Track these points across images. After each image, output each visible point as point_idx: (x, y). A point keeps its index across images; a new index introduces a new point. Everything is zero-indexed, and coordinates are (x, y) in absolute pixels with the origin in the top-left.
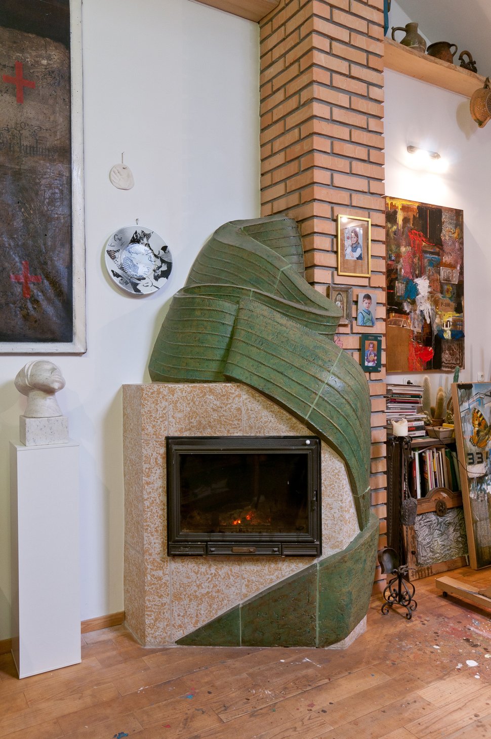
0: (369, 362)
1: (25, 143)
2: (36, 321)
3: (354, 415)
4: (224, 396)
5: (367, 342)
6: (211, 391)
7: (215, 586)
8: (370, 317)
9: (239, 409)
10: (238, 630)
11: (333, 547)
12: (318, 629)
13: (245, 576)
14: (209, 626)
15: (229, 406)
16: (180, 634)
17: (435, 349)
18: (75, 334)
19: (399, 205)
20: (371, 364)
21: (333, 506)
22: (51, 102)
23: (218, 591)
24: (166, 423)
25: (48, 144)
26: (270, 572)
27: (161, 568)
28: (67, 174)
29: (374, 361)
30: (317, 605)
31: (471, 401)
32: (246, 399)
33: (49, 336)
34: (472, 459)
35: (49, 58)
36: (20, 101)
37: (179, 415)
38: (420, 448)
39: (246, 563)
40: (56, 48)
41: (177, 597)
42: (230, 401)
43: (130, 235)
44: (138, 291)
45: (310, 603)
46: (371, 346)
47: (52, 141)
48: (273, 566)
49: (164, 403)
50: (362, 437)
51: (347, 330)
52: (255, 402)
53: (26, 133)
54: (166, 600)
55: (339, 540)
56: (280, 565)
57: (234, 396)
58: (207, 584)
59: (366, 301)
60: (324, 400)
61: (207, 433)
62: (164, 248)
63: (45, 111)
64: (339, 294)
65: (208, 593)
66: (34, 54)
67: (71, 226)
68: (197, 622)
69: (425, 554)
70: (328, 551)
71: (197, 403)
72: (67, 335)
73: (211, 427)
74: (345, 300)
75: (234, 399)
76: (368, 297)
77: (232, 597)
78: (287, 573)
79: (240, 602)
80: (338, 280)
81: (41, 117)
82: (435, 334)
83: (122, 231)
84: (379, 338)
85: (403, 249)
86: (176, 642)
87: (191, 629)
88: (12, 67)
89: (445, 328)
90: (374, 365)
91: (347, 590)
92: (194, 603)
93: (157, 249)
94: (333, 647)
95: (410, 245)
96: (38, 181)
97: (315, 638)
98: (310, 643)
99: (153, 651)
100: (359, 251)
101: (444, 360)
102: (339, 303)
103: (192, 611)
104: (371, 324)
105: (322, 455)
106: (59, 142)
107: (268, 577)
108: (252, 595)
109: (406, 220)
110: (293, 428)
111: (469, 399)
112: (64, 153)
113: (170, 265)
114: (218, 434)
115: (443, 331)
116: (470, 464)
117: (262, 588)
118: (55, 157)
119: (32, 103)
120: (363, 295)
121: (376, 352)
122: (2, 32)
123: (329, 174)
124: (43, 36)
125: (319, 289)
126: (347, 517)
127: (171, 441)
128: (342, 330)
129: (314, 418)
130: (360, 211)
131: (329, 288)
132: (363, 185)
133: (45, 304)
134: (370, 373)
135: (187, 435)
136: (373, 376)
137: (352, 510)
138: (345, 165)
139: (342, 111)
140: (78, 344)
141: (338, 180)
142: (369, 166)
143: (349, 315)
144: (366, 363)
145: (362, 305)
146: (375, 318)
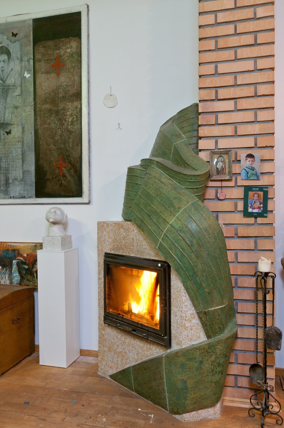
0: (254, 209)
1: (60, 95)
2: (65, 187)
3: (189, 249)
4: (127, 230)
5: (251, 193)
6: (122, 227)
7: (124, 349)
8: (254, 172)
9: (133, 239)
10: (132, 381)
11: (178, 344)
12: (167, 400)
13: (136, 348)
14: (121, 372)
15: (129, 236)
16: (111, 372)
18: (83, 193)
20: (256, 211)
21: (177, 314)
22: (72, 70)
23: (125, 353)
24: (106, 245)
25: (71, 93)
26: (147, 349)
27: (104, 329)
28: (79, 107)
29: (259, 208)
30: (165, 381)
32: (136, 233)
33: (71, 195)
35: (71, 47)
36: (58, 75)
37: (110, 240)
39: (137, 339)
40: (74, 41)
41: (110, 349)
42: (130, 233)
45: (162, 378)
46: (256, 195)
47: (73, 91)
48: (148, 346)
49: (105, 233)
50: (200, 266)
51: (232, 184)
52: (140, 235)
53: (61, 90)
54: (106, 349)
55: (180, 340)
56: (152, 346)
57: (131, 230)
58: (120, 346)
59: (249, 159)
60: (166, 236)
61: (120, 253)
63: (69, 76)
64: (221, 156)
65: (121, 352)
66: (64, 48)
67: (81, 134)
68: (117, 368)
70: (175, 347)
71: (117, 234)
72: (79, 193)
73: (122, 249)
74: (227, 161)
75: (131, 232)
76: (250, 156)
77: (131, 359)
78: (155, 354)
79: (134, 364)
81: (67, 80)
84: (264, 189)
86: (110, 376)
87: (114, 371)
88: (55, 59)
90: (260, 211)
91: (181, 378)
92: (116, 356)
94: (177, 417)
96: (66, 114)
97: (167, 405)
98: (165, 407)
102: (221, 163)
103: (115, 360)
104: (256, 178)
105: (171, 276)
106: (76, 90)
107: (146, 352)
110: (157, 254)
112: (78, 96)
114: (124, 254)
117: (145, 359)
118: (74, 99)
119: (63, 74)
120: (246, 155)
121: (262, 201)
122: (50, 43)
123: (213, 66)
124: (68, 37)
125: (203, 155)
126: (188, 324)
127: (107, 255)
128: (225, 184)
129: (161, 248)
130: (245, 88)
131: (213, 153)
132: (249, 65)
133: (69, 177)
134: (256, 218)
135: (112, 252)
136: (260, 220)
137: (196, 321)
138: (229, 55)
139: (227, 13)
140: (85, 199)
141: (223, 68)
142: (256, 48)
143: (230, 172)
144: (250, 210)
145: (246, 163)
146: (259, 172)
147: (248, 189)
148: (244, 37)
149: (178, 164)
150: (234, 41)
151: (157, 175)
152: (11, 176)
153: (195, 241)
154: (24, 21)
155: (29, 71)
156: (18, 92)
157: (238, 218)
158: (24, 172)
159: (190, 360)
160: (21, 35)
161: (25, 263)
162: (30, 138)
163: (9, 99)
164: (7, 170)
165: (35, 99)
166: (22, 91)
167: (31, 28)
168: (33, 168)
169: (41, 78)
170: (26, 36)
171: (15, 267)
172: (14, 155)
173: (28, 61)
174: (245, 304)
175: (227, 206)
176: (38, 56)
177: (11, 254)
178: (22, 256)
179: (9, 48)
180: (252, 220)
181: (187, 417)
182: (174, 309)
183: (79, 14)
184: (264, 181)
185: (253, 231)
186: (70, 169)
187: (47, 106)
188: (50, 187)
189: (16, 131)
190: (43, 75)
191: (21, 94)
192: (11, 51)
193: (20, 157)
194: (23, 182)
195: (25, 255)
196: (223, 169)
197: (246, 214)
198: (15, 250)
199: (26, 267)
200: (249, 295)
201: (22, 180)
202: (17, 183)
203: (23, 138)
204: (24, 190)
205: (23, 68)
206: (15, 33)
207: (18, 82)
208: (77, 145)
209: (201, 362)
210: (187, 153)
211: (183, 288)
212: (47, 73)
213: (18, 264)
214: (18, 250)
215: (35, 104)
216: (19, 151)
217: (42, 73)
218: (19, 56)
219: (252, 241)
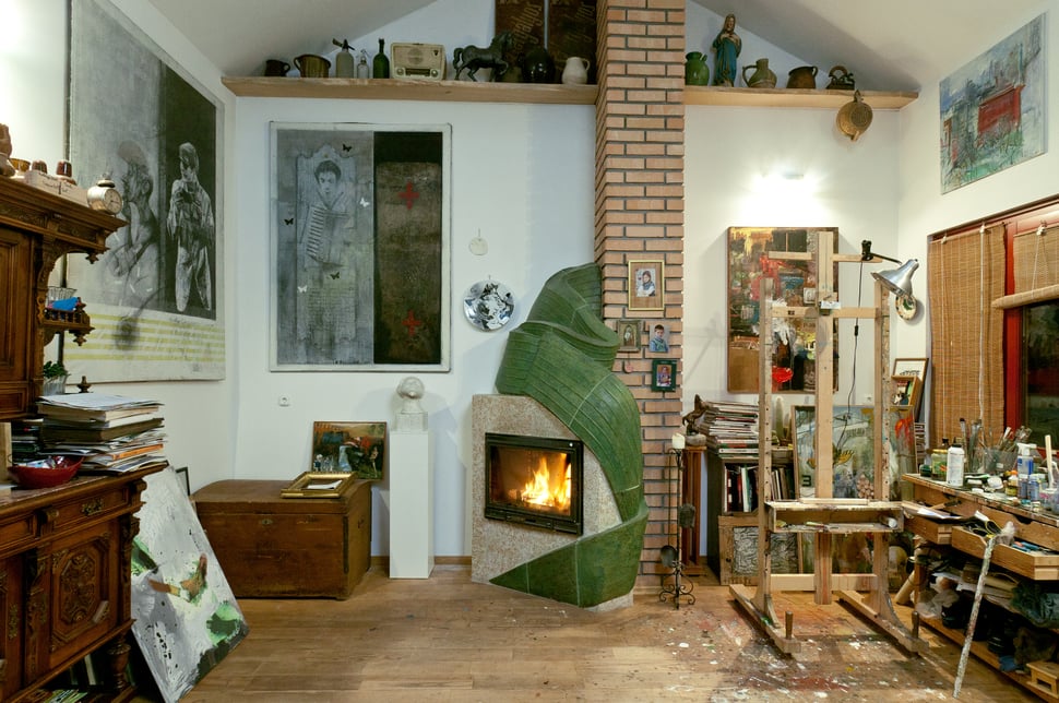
0: (662, 383)
1: (412, 234)
2: (417, 351)
3: (608, 426)
4: (521, 406)
5: (659, 366)
6: (513, 402)
7: (514, 545)
8: (663, 344)
10: (527, 582)
11: (591, 530)
12: (579, 593)
13: (533, 541)
14: (509, 573)
15: (524, 413)
16: (492, 576)
17: (795, 371)
18: (442, 359)
19: (747, 233)
20: (664, 385)
21: (590, 497)
22: (429, 204)
23: (515, 549)
24: (486, 423)
25: (427, 233)
26: (549, 541)
27: (482, 526)
28: (438, 250)
29: (667, 382)
30: (577, 573)
31: (813, 423)
32: (535, 409)
33: (426, 361)
34: (810, 481)
35: (428, 175)
36: (410, 207)
37: (493, 418)
38: (749, 465)
40: (434, 168)
41: (491, 548)
42: (525, 410)
43: (483, 287)
44: (486, 327)
45: (572, 570)
46: (665, 369)
47: (429, 230)
48: (550, 537)
49: (485, 409)
50: (618, 444)
51: (640, 356)
52: (541, 411)
53: (413, 228)
54: (484, 549)
56: (555, 536)
57: (527, 406)
58: (508, 543)
59: (658, 331)
60: (581, 413)
61: (510, 432)
62: (508, 295)
63: (425, 211)
64: (629, 326)
65: (509, 549)
66: (419, 175)
67: (441, 286)
68: (503, 569)
69: (744, 564)
70: (588, 533)
72: (436, 359)
73: (513, 428)
74: (635, 331)
75: (527, 408)
76: (659, 327)
77: (524, 555)
78: (561, 544)
79: (528, 561)
80: (628, 314)
81: (422, 215)
82: (795, 355)
83: (476, 286)
85: (752, 275)
86: (490, 581)
87: (499, 573)
88: (405, 187)
89: (809, 349)
90: (668, 386)
91: (598, 566)
92: (500, 555)
93: (503, 296)
94: (591, 609)
95: (761, 269)
96: (419, 258)
97: (577, 599)
98: (573, 602)
99: (473, 583)
100: (651, 290)
101: (807, 381)
102: (629, 334)
103: (499, 560)
104: (664, 351)
105: (585, 457)
106: (434, 230)
107: (548, 544)
108: (537, 557)
109: (756, 247)
110: (564, 433)
111: (810, 421)
112: (437, 236)
113: (512, 307)
114: (517, 434)
115: (808, 352)
116: (804, 485)
117: (544, 553)
118: (431, 240)
119: (417, 207)
120: (655, 326)
121: (670, 375)
122: (400, 166)
123: (621, 228)
124: (425, 162)
125: (609, 324)
126: (604, 507)
127: (489, 436)
128: (632, 356)
129: (575, 427)
130: (655, 255)
131: (619, 322)
132: (659, 231)
133: (423, 339)
134: (664, 392)
135: (497, 432)
136: (667, 395)
137: (612, 504)
138: (638, 218)
139: (637, 173)
140: (444, 366)
141: (631, 231)
142: (666, 214)
143: (638, 345)
144: (658, 384)
145: (654, 334)
146: (668, 345)
147: (656, 362)
148: (653, 201)
149: (582, 332)
150: (643, 204)
151: (557, 344)
152: (338, 335)
153: (614, 418)
154: (362, 133)
155: (367, 199)
156: (350, 223)
157: (645, 393)
158: (357, 330)
159: (608, 544)
160: (357, 149)
161: (358, 450)
162: (368, 285)
163: (336, 233)
164: (332, 325)
165: (375, 235)
166: (356, 223)
167: (372, 143)
168: (371, 325)
169: (385, 209)
170: (364, 153)
171: (343, 455)
172: (343, 306)
173: (367, 184)
174: (651, 484)
175: (635, 379)
176: (379, 181)
177: (336, 439)
178: (352, 440)
179: (338, 164)
180: (660, 395)
181: (603, 607)
182: (587, 492)
183: (439, 135)
184: (672, 354)
185: (662, 407)
186: (425, 328)
187: (395, 246)
188: (395, 350)
189: (347, 275)
190: (388, 206)
191: (355, 227)
192: (341, 168)
193: (353, 309)
194: (356, 343)
195: (358, 439)
196: (631, 340)
197: (654, 388)
198: (342, 433)
199: (360, 454)
200: (654, 474)
201: (354, 340)
202: (346, 343)
203: (357, 285)
204: (358, 353)
205: (359, 194)
206: (347, 146)
207: (351, 212)
208: (435, 299)
209: (619, 546)
210: (592, 321)
211: (599, 468)
212: (394, 203)
213: (347, 451)
214: (347, 433)
215: (376, 242)
216: (351, 302)
217: (387, 203)
218: (353, 177)
219: (660, 417)
